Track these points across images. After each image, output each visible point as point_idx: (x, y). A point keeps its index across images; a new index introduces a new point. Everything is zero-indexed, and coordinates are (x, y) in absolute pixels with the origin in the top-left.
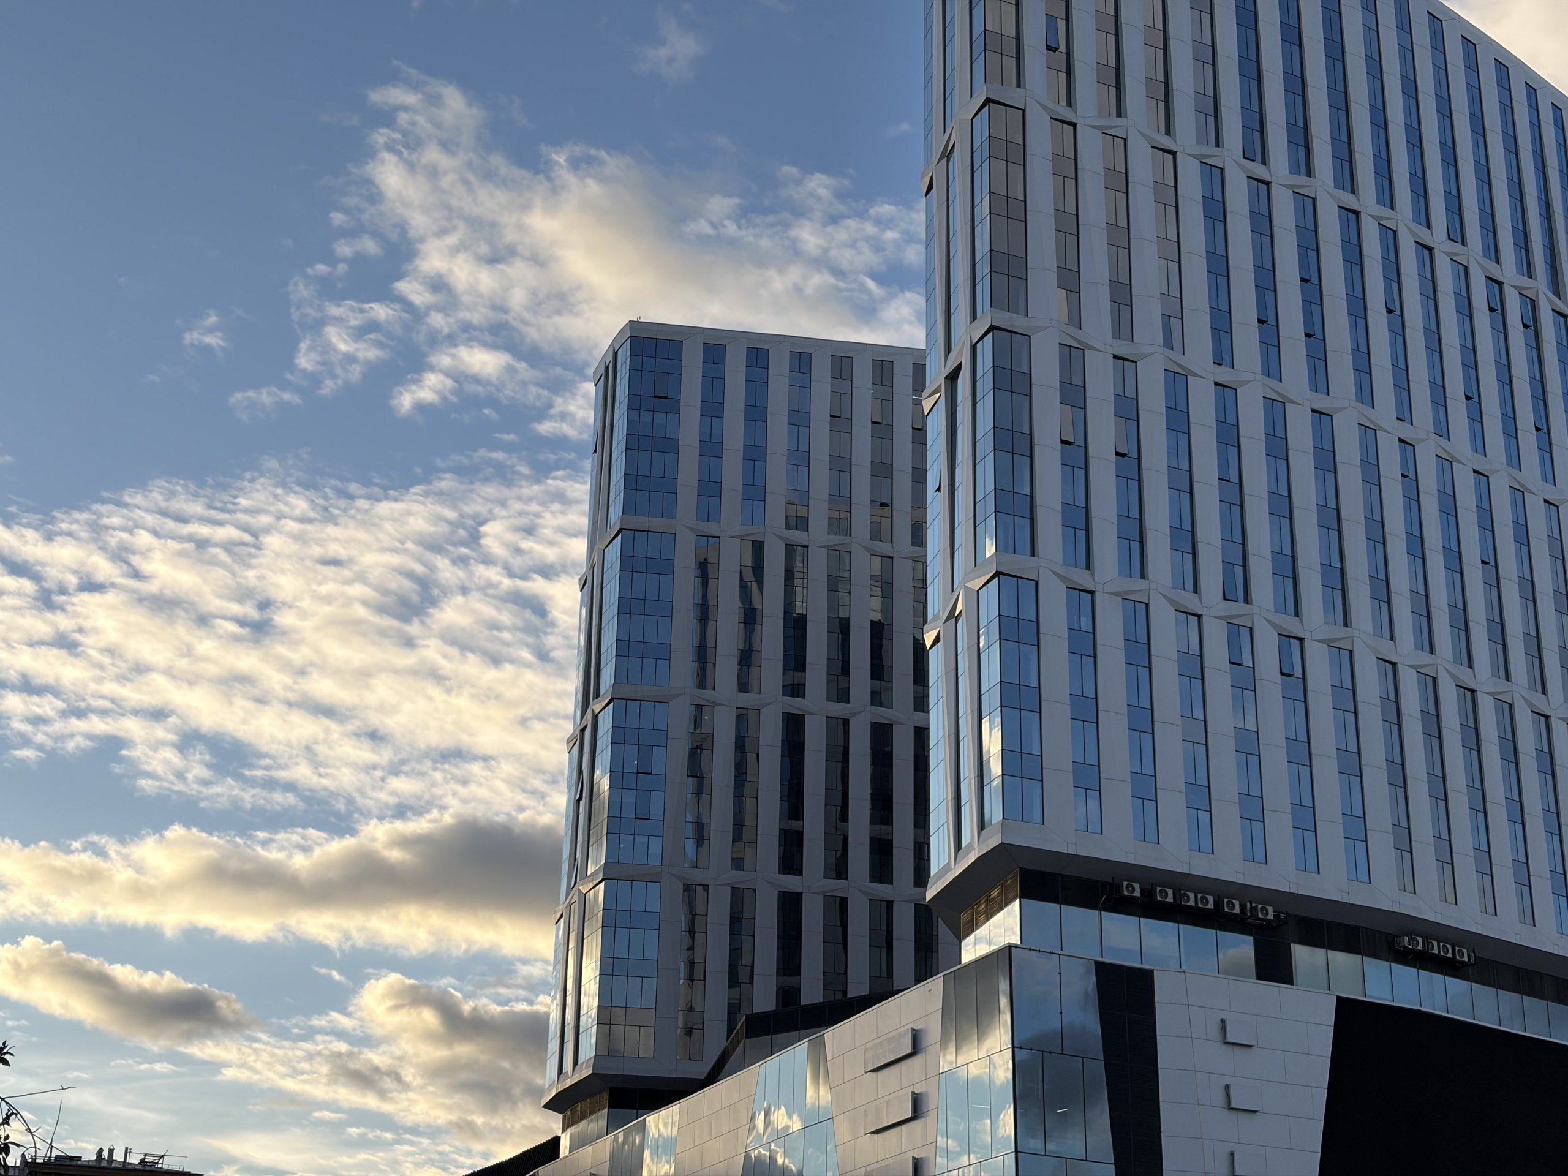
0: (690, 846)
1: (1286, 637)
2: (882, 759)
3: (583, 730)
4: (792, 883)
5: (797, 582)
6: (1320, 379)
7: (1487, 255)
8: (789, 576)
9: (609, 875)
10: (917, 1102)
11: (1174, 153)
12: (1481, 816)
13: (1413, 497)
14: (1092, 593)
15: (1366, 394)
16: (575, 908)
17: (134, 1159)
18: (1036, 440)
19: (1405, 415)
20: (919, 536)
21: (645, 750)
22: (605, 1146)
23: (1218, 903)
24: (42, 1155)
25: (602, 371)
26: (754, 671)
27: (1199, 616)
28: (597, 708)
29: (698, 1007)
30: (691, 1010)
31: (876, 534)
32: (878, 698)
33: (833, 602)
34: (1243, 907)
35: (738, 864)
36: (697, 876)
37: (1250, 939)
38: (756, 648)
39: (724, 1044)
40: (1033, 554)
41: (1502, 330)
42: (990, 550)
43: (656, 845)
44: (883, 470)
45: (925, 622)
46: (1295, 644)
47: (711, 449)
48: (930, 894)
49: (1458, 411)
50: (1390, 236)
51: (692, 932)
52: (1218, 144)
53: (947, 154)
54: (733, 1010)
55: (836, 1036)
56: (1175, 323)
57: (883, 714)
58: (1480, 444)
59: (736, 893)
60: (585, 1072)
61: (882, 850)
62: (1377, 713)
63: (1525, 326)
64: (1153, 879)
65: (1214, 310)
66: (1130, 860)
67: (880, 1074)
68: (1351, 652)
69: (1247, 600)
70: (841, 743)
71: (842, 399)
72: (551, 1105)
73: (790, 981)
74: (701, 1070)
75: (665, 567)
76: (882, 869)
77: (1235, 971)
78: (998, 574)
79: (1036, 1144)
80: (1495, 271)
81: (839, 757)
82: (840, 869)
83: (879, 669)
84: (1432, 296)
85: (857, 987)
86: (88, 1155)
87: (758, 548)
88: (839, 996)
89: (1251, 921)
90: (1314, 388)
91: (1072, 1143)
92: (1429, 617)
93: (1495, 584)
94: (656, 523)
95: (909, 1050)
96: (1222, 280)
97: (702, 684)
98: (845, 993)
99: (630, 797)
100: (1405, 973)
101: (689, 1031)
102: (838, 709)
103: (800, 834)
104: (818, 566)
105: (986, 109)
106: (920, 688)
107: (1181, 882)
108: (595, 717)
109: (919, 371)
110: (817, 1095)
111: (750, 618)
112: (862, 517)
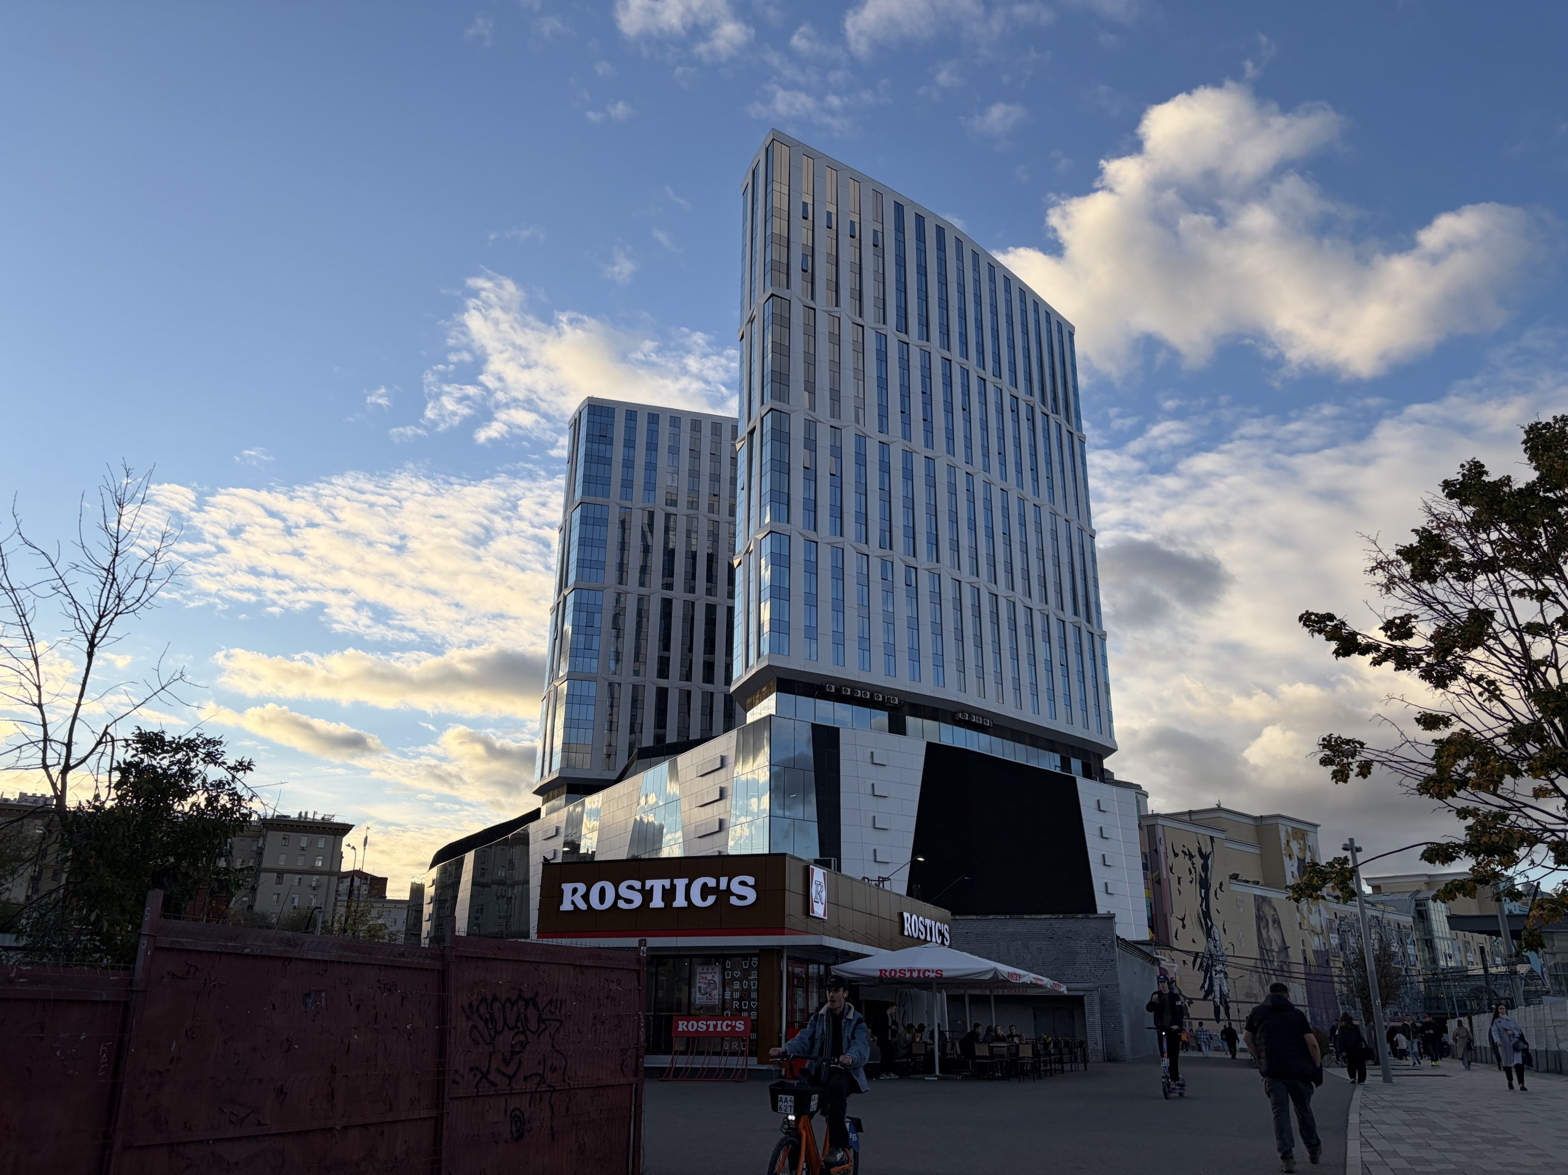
0: (612, 663)
1: (908, 567)
2: (711, 622)
3: (558, 604)
4: (663, 683)
5: (671, 533)
6: (929, 443)
7: (1011, 384)
8: (667, 530)
9: (570, 678)
10: (722, 792)
11: (863, 327)
12: (998, 656)
13: (972, 501)
14: (817, 543)
15: (951, 450)
16: (552, 693)
17: (319, 817)
18: (791, 466)
19: (969, 461)
20: (732, 513)
21: (590, 615)
22: (563, 813)
23: (872, 696)
24: (270, 814)
25: (573, 421)
26: (647, 576)
27: (868, 556)
28: (566, 592)
29: (613, 744)
30: (610, 745)
31: (711, 509)
32: (710, 592)
33: (689, 544)
34: (883, 698)
35: (636, 673)
36: (616, 679)
37: (886, 713)
38: (649, 565)
39: (626, 762)
40: (788, 523)
41: (1016, 421)
42: (768, 520)
43: (594, 662)
44: (715, 478)
45: (734, 554)
46: (913, 570)
47: (628, 464)
48: (732, 689)
49: (994, 459)
50: (966, 373)
51: (612, 706)
52: (884, 323)
53: (751, 321)
54: (631, 746)
55: (684, 760)
56: (861, 412)
57: (712, 600)
58: (1004, 476)
59: (635, 687)
60: (555, 776)
61: (709, 667)
62: (951, 605)
63: (1028, 420)
64: (841, 683)
65: (880, 405)
66: (831, 674)
67: (704, 778)
68: (939, 575)
69: (891, 548)
70: (690, 613)
71: (696, 441)
72: (537, 792)
73: (661, 731)
74: (615, 776)
75: (603, 522)
76: (709, 678)
77: (880, 730)
78: (771, 532)
79: (780, 812)
80: (1015, 392)
81: (689, 621)
82: (688, 677)
83: (711, 577)
84: (984, 403)
85: (694, 735)
86: (294, 815)
87: (651, 515)
88: (685, 739)
89: (888, 704)
90: (927, 446)
91: (798, 812)
92: (977, 559)
93: (1009, 544)
94: (600, 500)
95: (719, 766)
96: (884, 391)
97: (621, 582)
98: (688, 738)
99: (582, 638)
100: (960, 731)
101: (609, 756)
102: (690, 597)
103: (668, 659)
104: (681, 525)
105: (771, 299)
106: (731, 587)
107: (854, 685)
108: (565, 598)
109: (735, 429)
110: (673, 789)
111: (646, 550)
112: (704, 501)
